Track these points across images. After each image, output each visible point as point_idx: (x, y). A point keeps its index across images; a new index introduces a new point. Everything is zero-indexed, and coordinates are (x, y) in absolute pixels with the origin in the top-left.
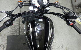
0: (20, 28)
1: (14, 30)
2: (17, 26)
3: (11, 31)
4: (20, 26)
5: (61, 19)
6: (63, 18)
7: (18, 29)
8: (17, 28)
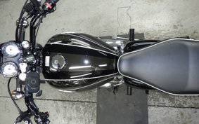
0: (82, 102)
1: (86, 114)
2: (77, 108)
3: (87, 121)
4: (78, 101)
5: (42, 22)
6: (41, 19)
7: (83, 106)
8: (81, 107)
